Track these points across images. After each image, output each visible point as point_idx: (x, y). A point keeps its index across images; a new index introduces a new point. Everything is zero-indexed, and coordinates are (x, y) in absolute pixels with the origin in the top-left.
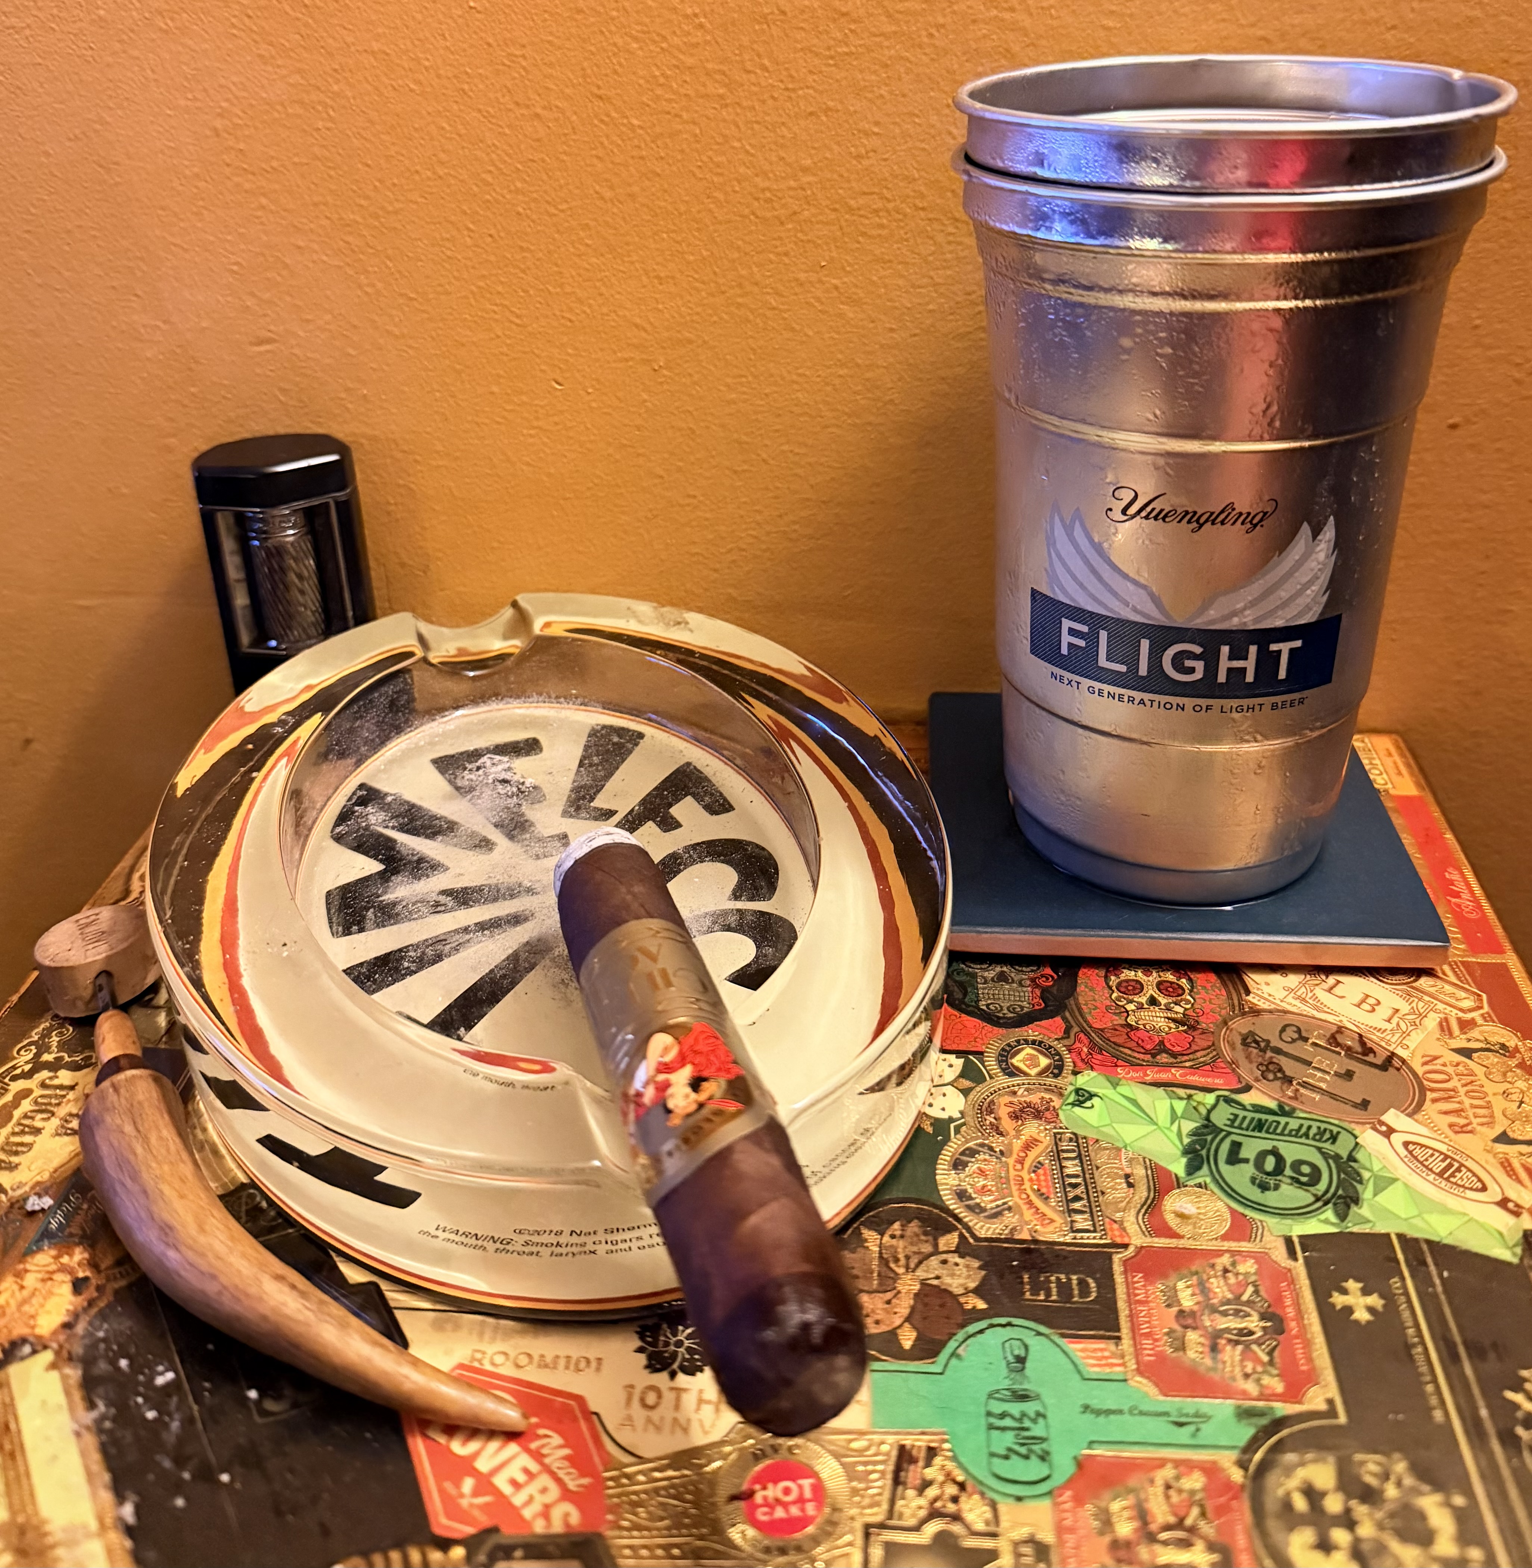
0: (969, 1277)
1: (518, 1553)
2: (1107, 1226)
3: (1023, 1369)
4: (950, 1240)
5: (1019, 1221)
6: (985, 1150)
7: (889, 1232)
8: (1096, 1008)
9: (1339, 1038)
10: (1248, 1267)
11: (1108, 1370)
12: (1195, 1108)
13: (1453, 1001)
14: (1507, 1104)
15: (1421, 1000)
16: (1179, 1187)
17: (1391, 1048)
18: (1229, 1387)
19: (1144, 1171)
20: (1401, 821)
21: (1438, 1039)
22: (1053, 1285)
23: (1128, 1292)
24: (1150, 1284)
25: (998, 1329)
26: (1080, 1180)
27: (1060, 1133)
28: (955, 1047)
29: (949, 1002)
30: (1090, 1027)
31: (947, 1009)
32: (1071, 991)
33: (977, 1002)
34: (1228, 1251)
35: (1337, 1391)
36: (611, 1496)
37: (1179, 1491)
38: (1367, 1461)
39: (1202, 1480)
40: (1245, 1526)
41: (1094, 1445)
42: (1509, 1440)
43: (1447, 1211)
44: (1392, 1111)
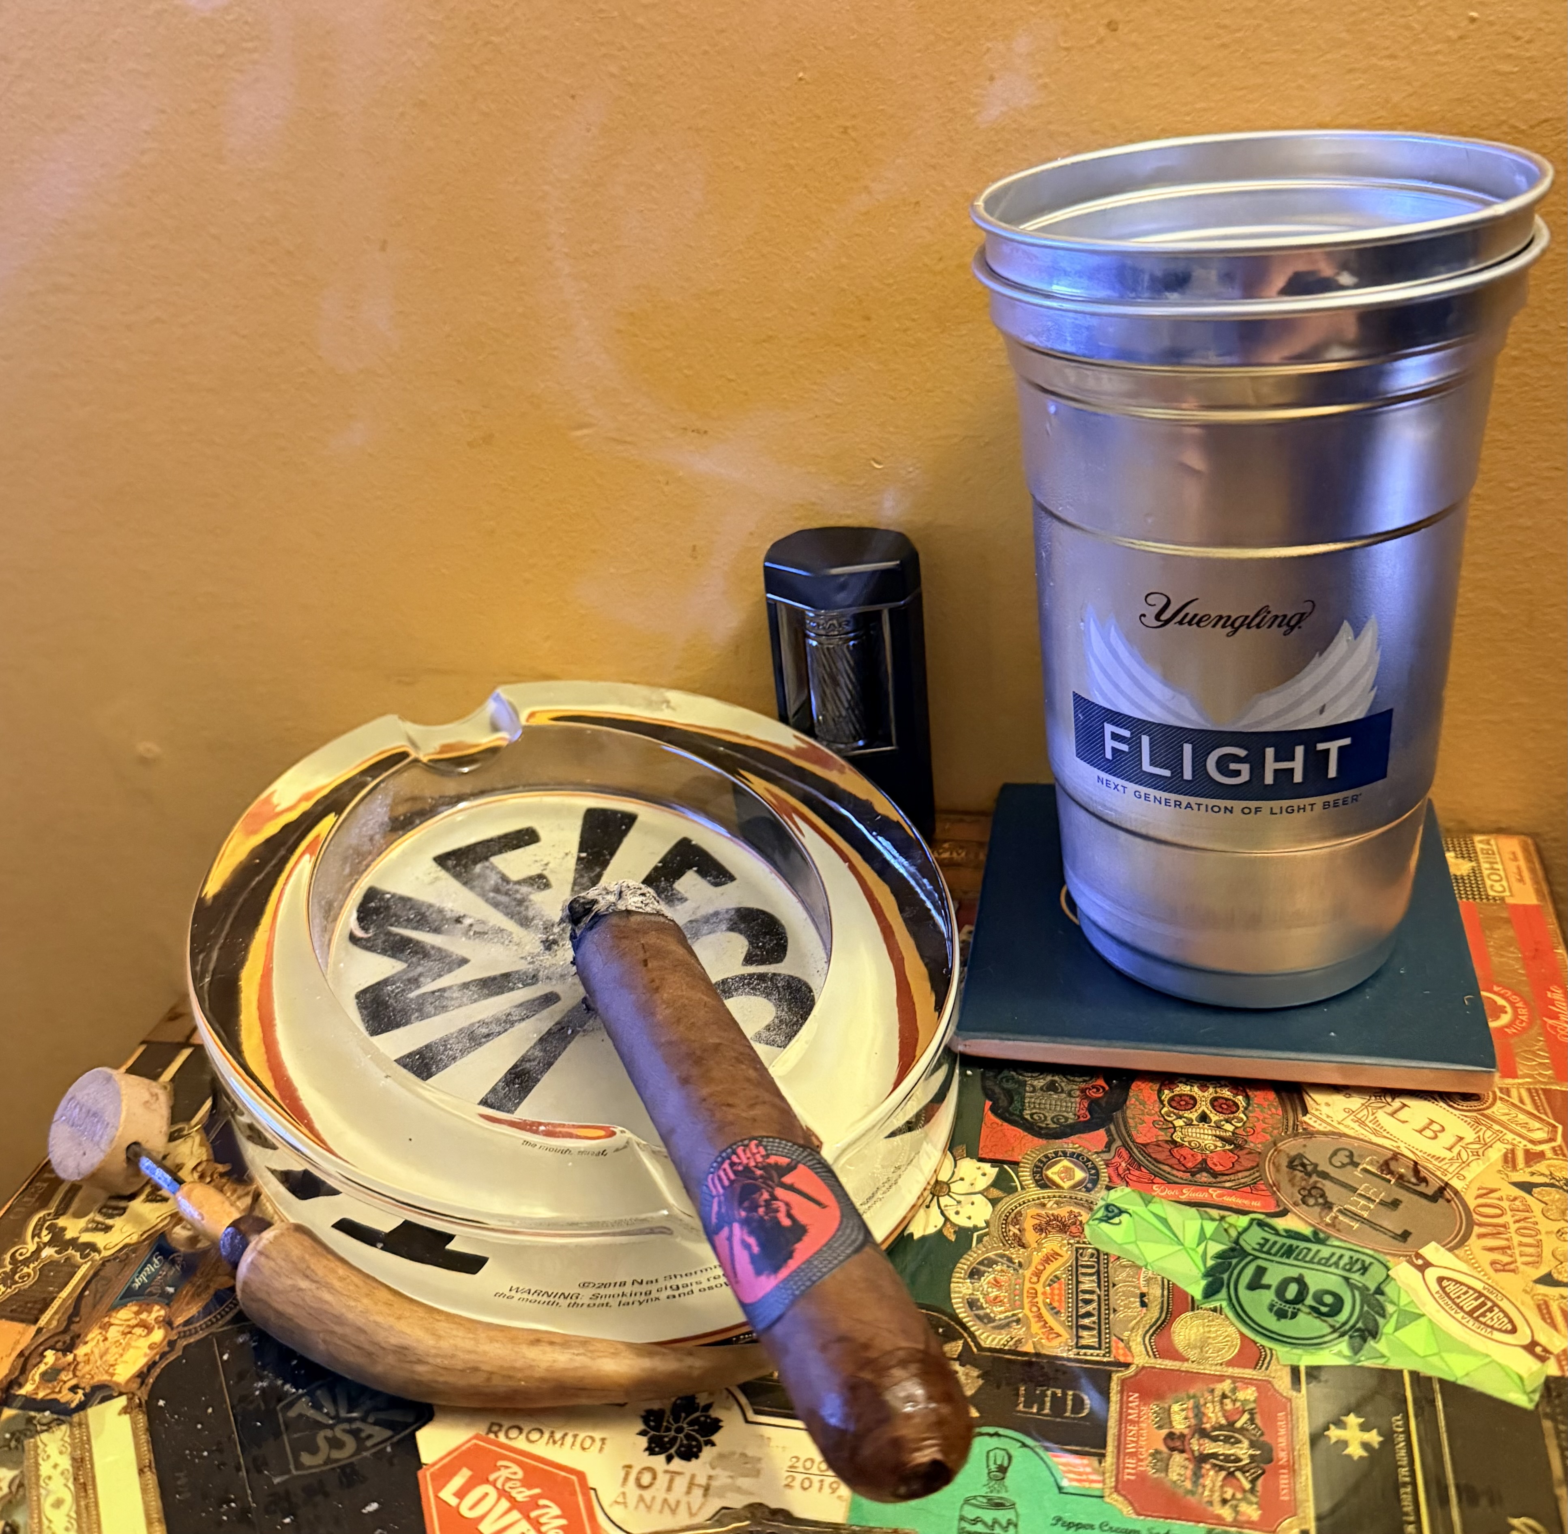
2: (1113, 1344)
3: (1003, 1478)
4: (954, 1348)
5: (1026, 1332)
6: (1004, 1260)
8: (1144, 1122)
9: (1393, 1165)
11: (1087, 1485)
12: (1226, 1230)
13: (1524, 1131)
14: (1559, 1243)
15: (1489, 1128)
16: (1193, 1310)
17: (1446, 1179)
18: (1205, 1510)
19: (1158, 1292)
20: (1511, 933)
21: (1499, 1171)
22: (1048, 1399)
23: (1121, 1413)
24: (1145, 1405)
25: (987, 1438)
26: (1095, 1297)
27: (1083, 1248)
28: (991, 1156)
29: (993, 1110)
30: (1133, 1142)
31: (990, 1117)
32: (1121, 1105)
33: (1022, 1110)
34: (1230, 1376)
35: (1313, 1523)
43: (1468, 1351)
44: (1433, 1244)
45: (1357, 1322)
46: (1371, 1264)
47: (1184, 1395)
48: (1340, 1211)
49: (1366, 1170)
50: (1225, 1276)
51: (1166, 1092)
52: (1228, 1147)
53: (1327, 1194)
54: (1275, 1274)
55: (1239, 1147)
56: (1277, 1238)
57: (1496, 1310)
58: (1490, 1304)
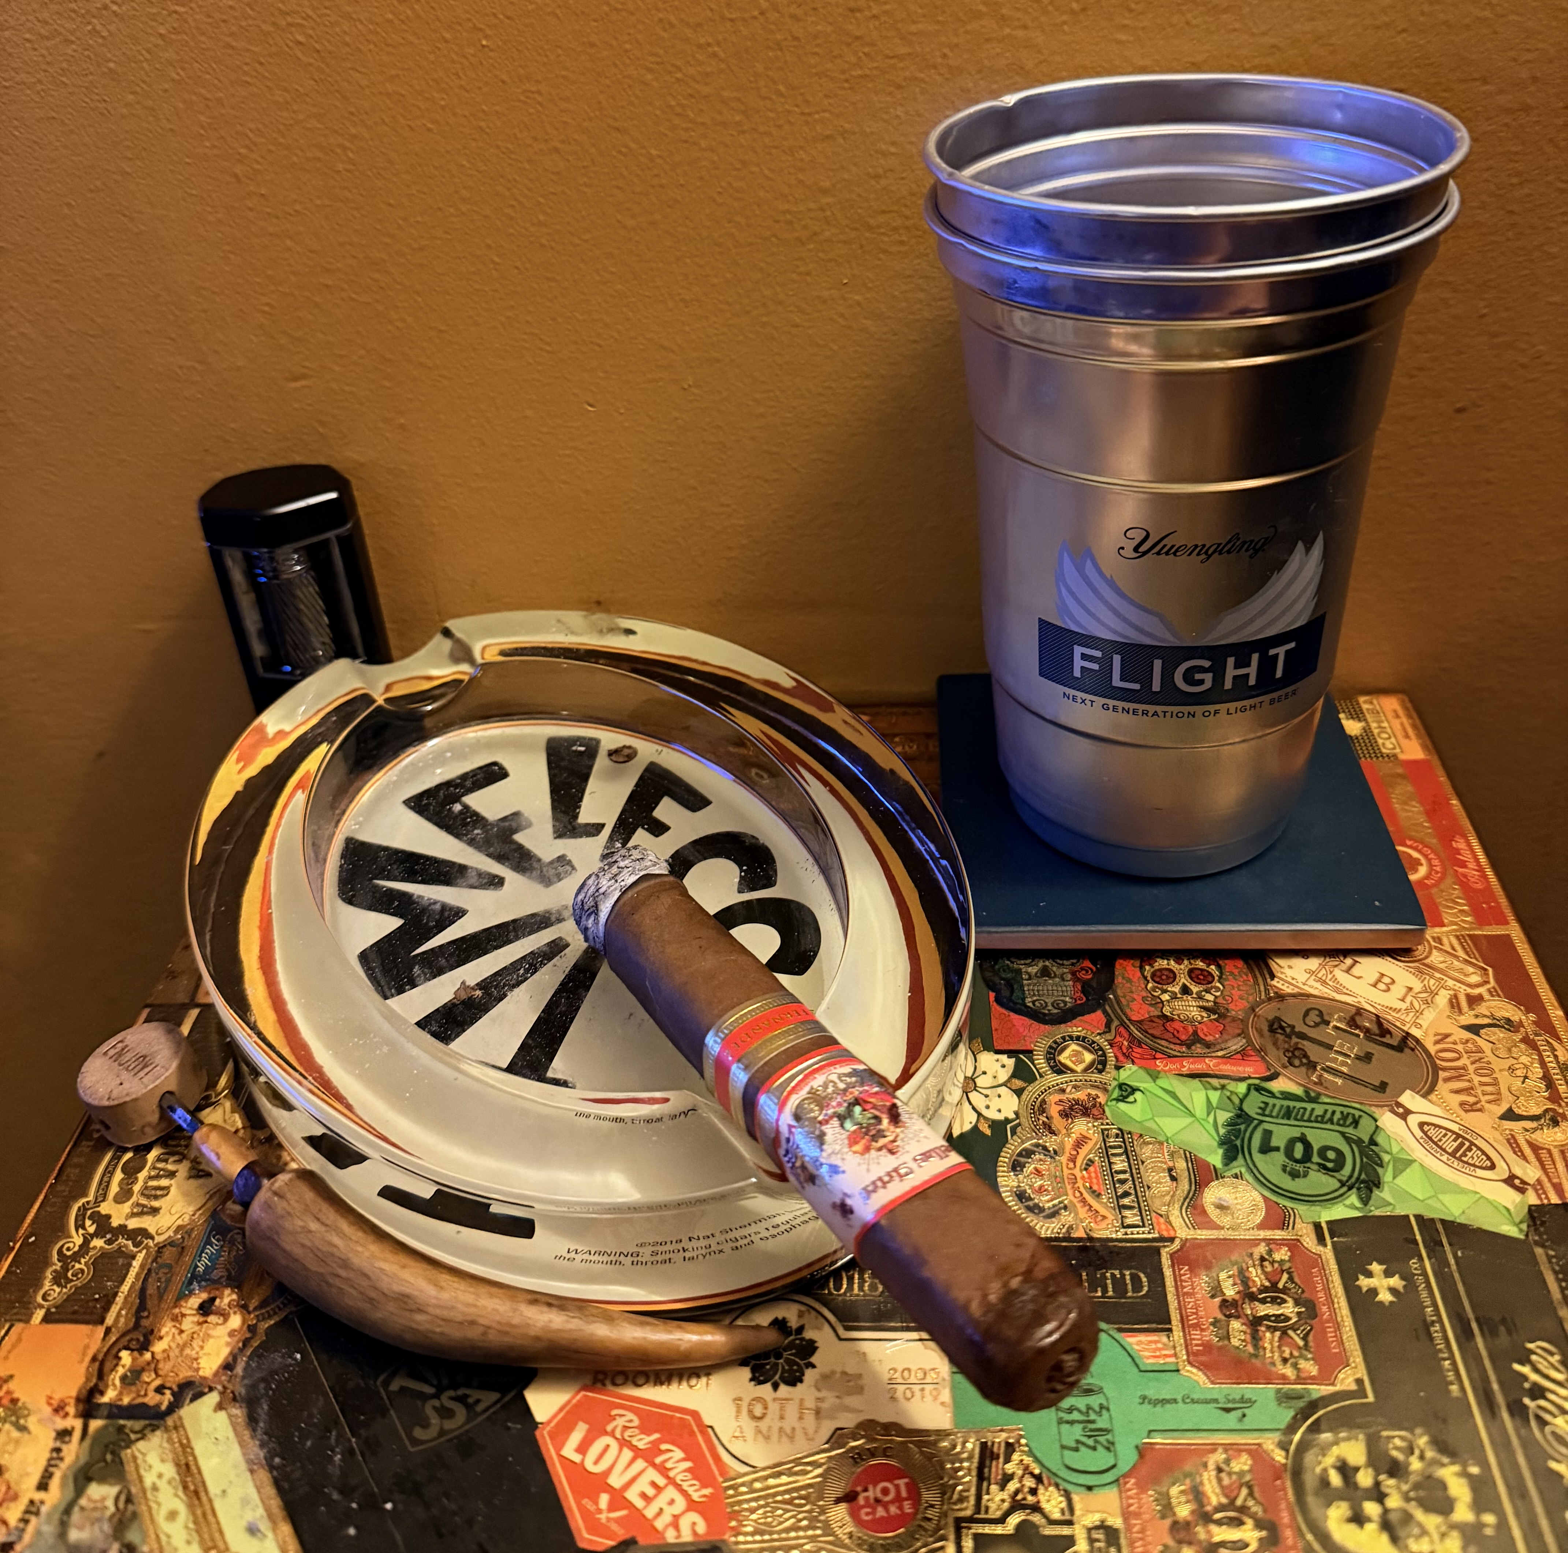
2: (1155, 1221)
5: (1075, 1219)
6: (1040, 1149)
11: (1162, 1361)
12: (1229, 1098)
13: (1462, 977)
14: (1513, 1080)
15: (1432, 977)
16: (1217, 1179)
17: (1405, 1028)
18: (1270, 1372)
19: (1185, 1164)
20: (1410, 788)
21: (1449, 1017)
22: (1109, 1282)
23: (1176, 1285)
24: (1195, 1276)
26: (1127, 1176)
27: (1108, 1130)
28: (1006, 1047)
29: (997, 1000)
31: (996, 1008)
32: (1110, 984)
33: (1024, 999)
34: (1264, 1240)
35: (1365, 1372)
36: (732, 1505)
37: (1230, 1474)
38: (1393, 1437)
39: (1249, 1462)
40: (1288, 1503)
41: (1153, 1434)
42: (1518, 1411)
43: (1459, 1190)
44: (1408, 1092)
45: (1360, 1174)
46: (1360, 1117)
48: (1323, 1069)
51: (1147, 968)
52: (1213, 1017)
53: (1309, 1054)
55: (1222, 1016)
57: (1474, 1149)
58: (1467, 1144)
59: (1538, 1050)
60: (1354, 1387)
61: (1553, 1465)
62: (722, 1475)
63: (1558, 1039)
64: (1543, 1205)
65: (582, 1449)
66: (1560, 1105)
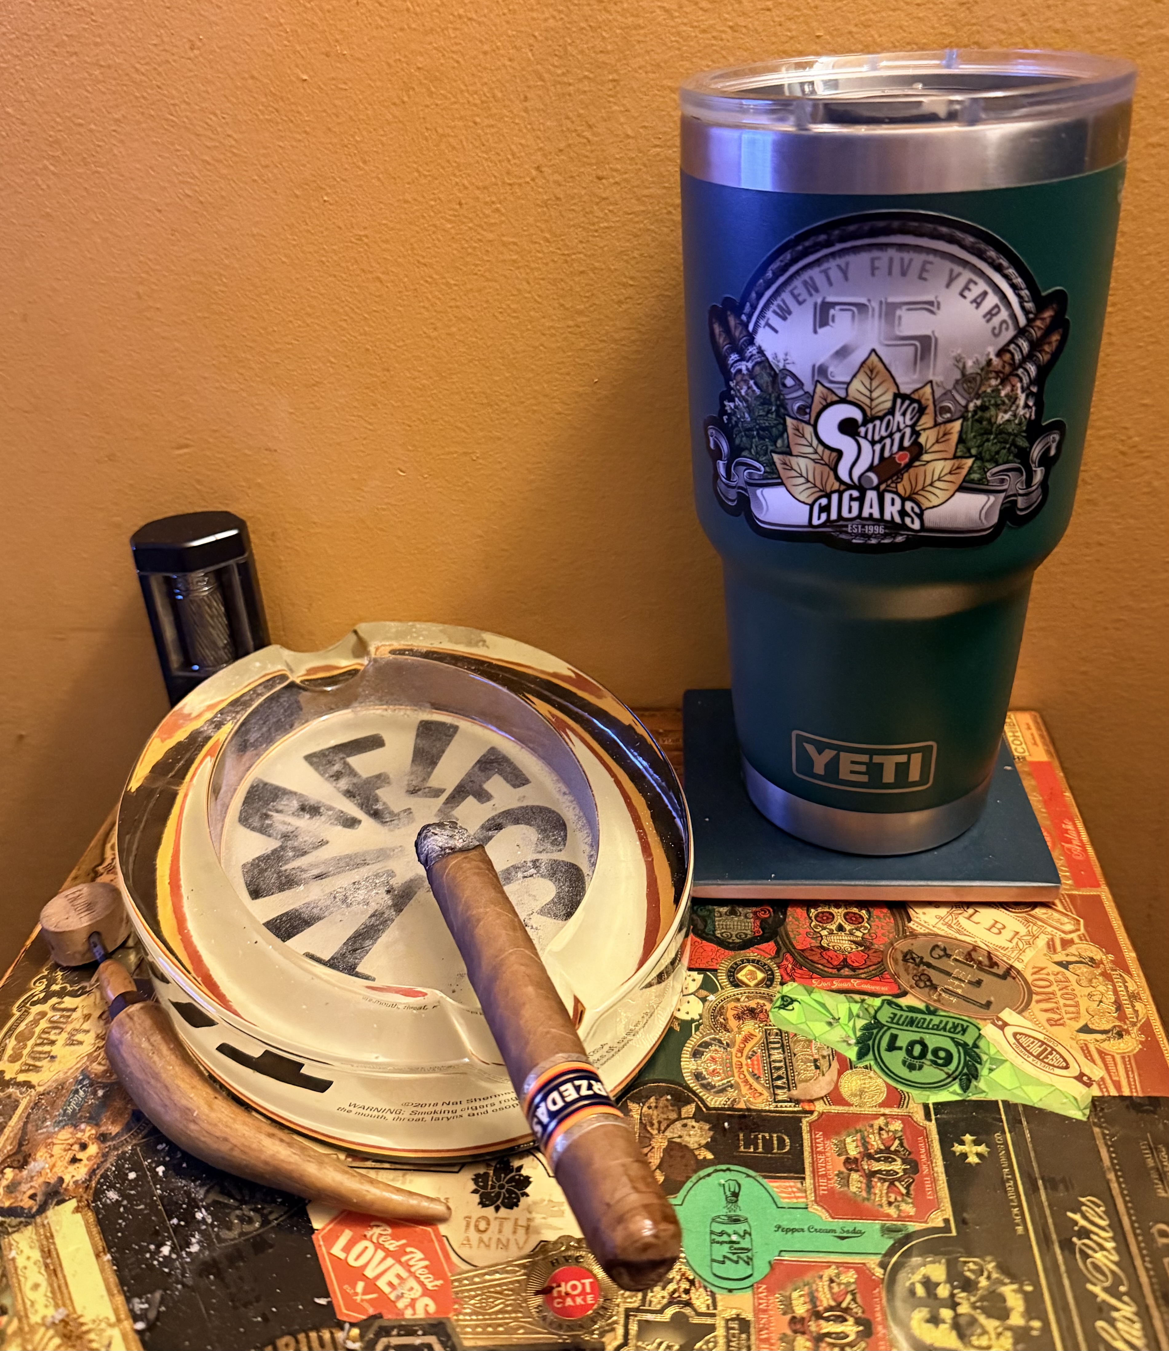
0: (701, 1136)
1: (395, 1332)
3: (736, 1201)
4: (689, 1110)
5: (738, 1094)
6: (716, 1042)
7: (647, 1105)
8: (800, 933)
9: (974, 955)
10: (897, 1126)
11: (795, 1201)
12: (866, 1009)
13: (1058, 925)
14: (1091, 1003)
15: (1035, 924)
16: (851, 1068)
17: (1010, 962)
18: (878, 1211)
19: (826, 1058)
20: (1033, 782)
21: (1045, 955)
22: (760, 1141)
23: (812, 1146)
24: (827, 1140)
25: (721, 1173)
26: (782, 1064)
27: (770, 1030)
28: (697, 966)
30: (795, 948)
32: (782, 923)
33: (715, 930)
34: (884, 1115)
35: (951, 1213)
36: (457, 1293)
37: (839, 1284)
38: (969, 1262)
39: (855, 1276)
40: (882, 1309)
41: (783, 1254)
42: (1067, 1246)
43: (1040, 1083)
44: (1007, 1009)
45: (963, 1068)
47: (853, 1131)
48: (942, 990)
49: (956, 960)
50: (870, 1043)
52: (860, 949)
54: (904, 1039)
55: (868, 948)
56: (902, 1013)
57: (1054, 1053)
58: (1049, 1049)
59: (1112, 981)
60: (942, 1224)
61: (1090, 1287)
62: (451, 1271)
63: (1129, 973)
64: (1103, 1097)
65: (347, 1249)
66: (1125, 1023)
